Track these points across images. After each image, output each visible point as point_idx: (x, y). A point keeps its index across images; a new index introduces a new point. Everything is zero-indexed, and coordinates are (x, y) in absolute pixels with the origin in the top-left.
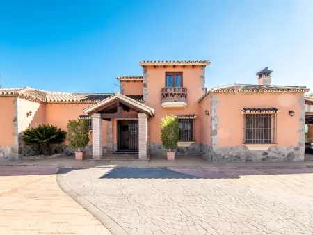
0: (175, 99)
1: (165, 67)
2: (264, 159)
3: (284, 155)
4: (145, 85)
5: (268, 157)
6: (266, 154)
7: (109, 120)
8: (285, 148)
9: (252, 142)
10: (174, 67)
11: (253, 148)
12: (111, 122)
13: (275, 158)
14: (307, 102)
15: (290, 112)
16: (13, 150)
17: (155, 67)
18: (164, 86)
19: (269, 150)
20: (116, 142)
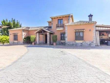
0: (59, 27)
1: (57, 18)
2: (81, 45)
3: (88, 44)
4: (52, 24)
5: (82, 45)
6: (82, 44)
7: (43, 34)
8: (88, 42)
9: (77, 40)
10: (60, 17)
11: (77, 42)
12: (43, 35)
13: (85, 45)
14: (96, 26)
15: (90, 30)
16: (22, 42)
17: (55, 18)
18: (57, 24)
19: (83, 42)
20: (45, 41)
